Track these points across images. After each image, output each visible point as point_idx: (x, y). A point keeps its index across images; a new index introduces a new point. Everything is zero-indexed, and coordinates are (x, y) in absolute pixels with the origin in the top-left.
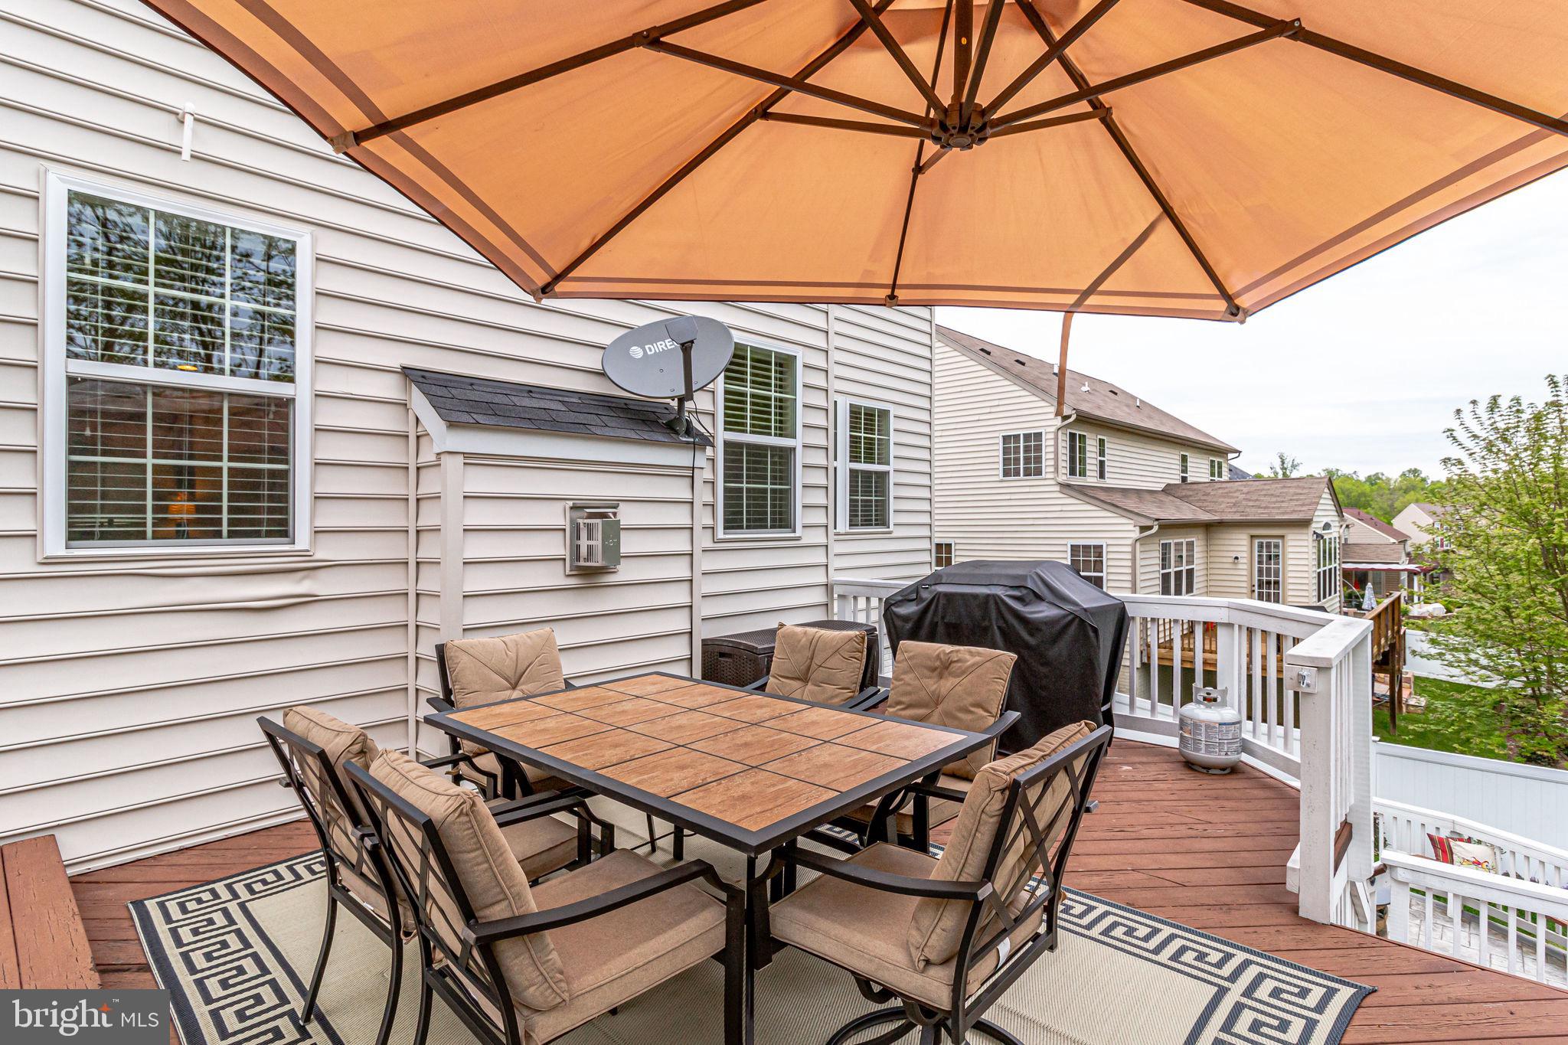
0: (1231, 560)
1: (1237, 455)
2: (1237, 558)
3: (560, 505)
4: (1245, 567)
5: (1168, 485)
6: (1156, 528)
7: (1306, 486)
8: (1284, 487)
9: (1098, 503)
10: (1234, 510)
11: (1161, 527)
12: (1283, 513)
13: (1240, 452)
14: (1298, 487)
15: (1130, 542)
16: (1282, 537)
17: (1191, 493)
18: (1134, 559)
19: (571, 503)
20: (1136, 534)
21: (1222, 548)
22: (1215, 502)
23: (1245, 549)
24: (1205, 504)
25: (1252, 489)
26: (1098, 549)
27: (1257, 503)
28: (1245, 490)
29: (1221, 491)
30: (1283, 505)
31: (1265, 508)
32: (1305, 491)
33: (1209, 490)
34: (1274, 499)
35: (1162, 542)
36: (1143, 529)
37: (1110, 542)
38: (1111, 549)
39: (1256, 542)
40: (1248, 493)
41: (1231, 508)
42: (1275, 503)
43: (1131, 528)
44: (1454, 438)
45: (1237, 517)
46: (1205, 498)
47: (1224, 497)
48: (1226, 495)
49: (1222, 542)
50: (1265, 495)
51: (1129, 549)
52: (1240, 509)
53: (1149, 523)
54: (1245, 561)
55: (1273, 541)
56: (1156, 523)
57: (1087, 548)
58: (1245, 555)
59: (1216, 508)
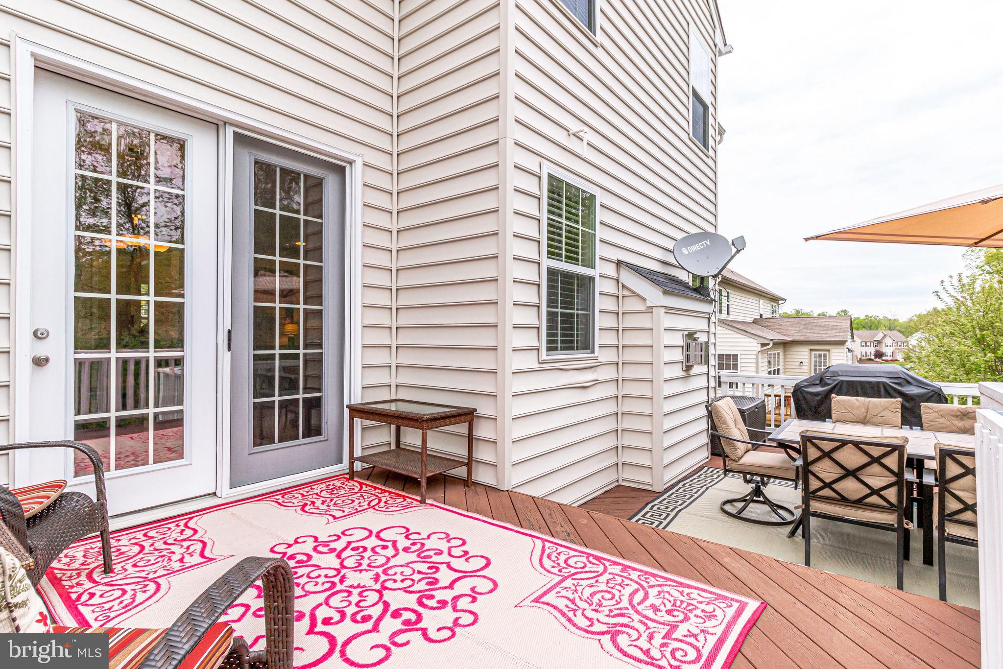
0: (798, 364)
1: (784, 301)
2: (802, 362)
3: (681, 333)
4: (807, 368)
5: (755, 319)
6: (771, 345)
7: (839, 321)
8: (826, 322)
9: (735, 330)
10: (799, 334)
11: (774, 344)
12: (830, 337)
13: (786, 300)
14: (833, 322)
15: (755, 352)
16: (829, 350)
17: (770, 324)
18: (757, 363)
19: (686, 333)
20: (759, 348)
21: (795, 357)
22: (787, 330)
23: (806, 357)
24: (781, 331)
25: (807, 322)
26: (735, 357)
27: (812, 331)
28: (803, 323)
29: (788, 323)
30: (828, 332)
31: (818, 333)
32: (838, 324)
33: (781, 323)
34: (821, 329)
35: (769, 353)
36: (763, 345)
37: (742, 352)
38: (743, 356)
39: (813, 353)
40: (805, 324)
41: (798, 333)
42: (821, 330)
43: (755, 344)
44: (939, 297)
45: (802, 338)
46: (780, 327)
47: (791, 327)
48: (792, 326)
49: (795, 353)
50: (816, 326)
51: (755, 357)
52: (803, 334)
53: (767, 342)
54: (806, 364)
55: (823, 353)
56: (771, 342)
57: (728, 356)
58: (807, 361)
59: (788, 333)
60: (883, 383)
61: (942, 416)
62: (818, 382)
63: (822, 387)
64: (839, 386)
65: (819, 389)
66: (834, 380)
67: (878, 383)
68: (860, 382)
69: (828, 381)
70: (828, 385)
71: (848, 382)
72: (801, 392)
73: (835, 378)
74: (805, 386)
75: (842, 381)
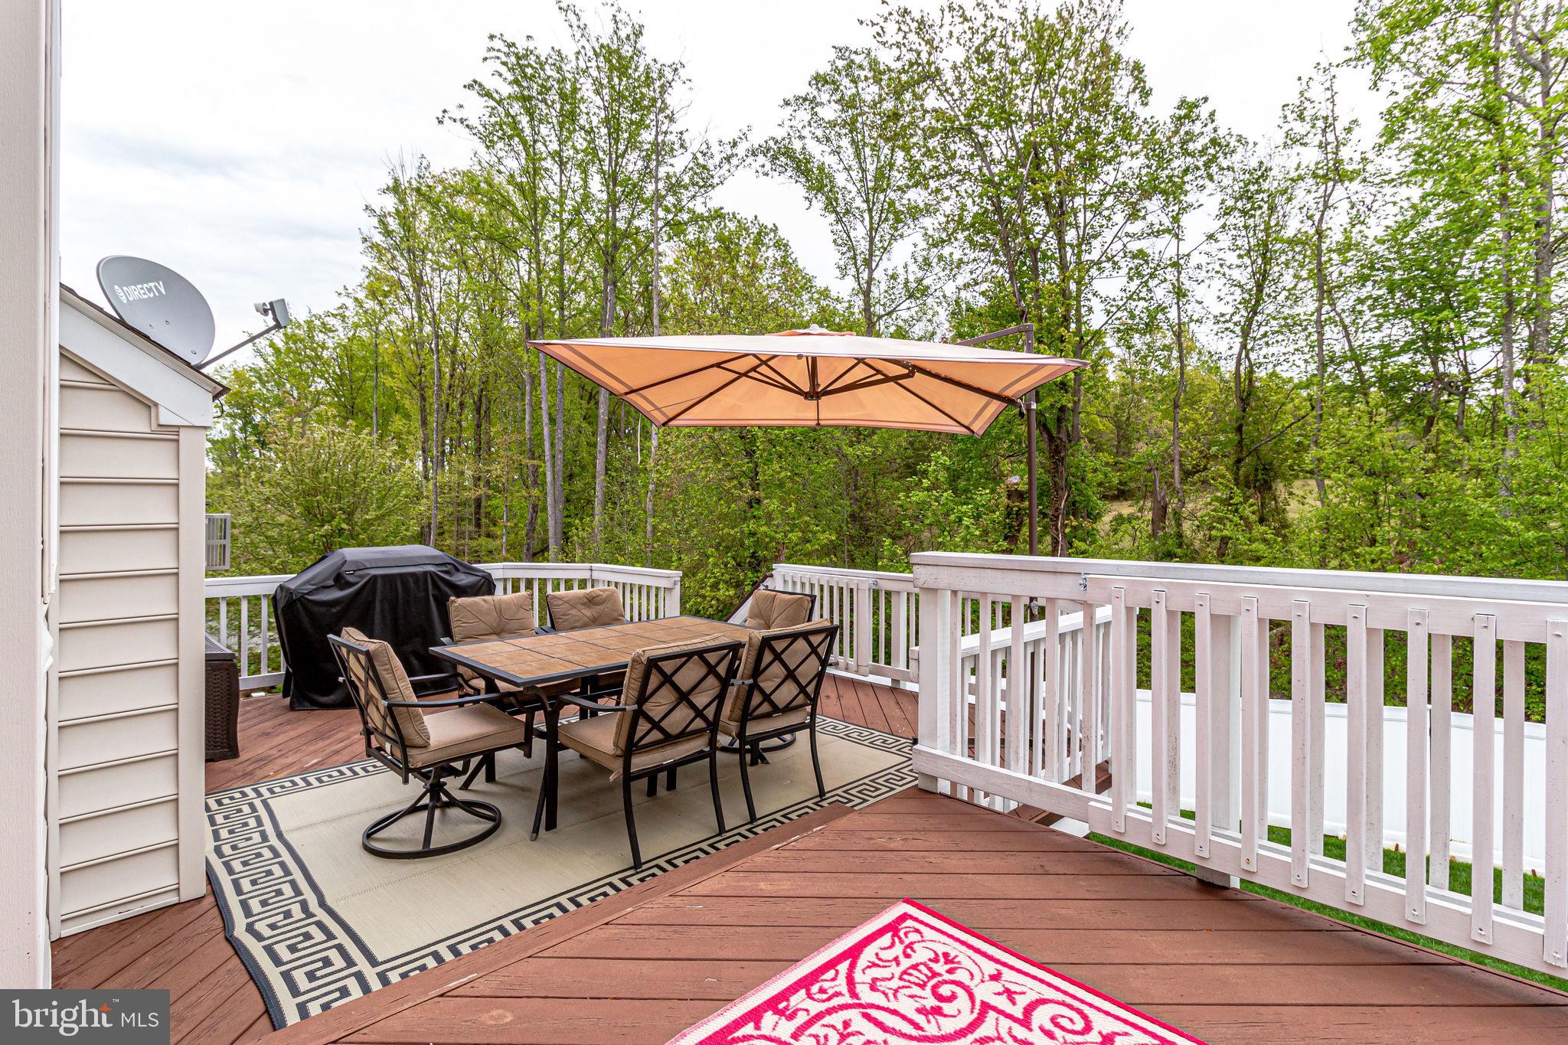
60: (430, 572)
61: (573, 607)
62: (331, 582)
63: (341, 589)
64: (368, 587)
65: (336, 594)
66: (362, 577)
67: (425, 573)
68: (401, 575)
69: (351, 579)
70: (350, 585)
71: (384, 577)
72: (302, 604)
73: (360, 573)
74: (310, 593)
75: (375, 577)
